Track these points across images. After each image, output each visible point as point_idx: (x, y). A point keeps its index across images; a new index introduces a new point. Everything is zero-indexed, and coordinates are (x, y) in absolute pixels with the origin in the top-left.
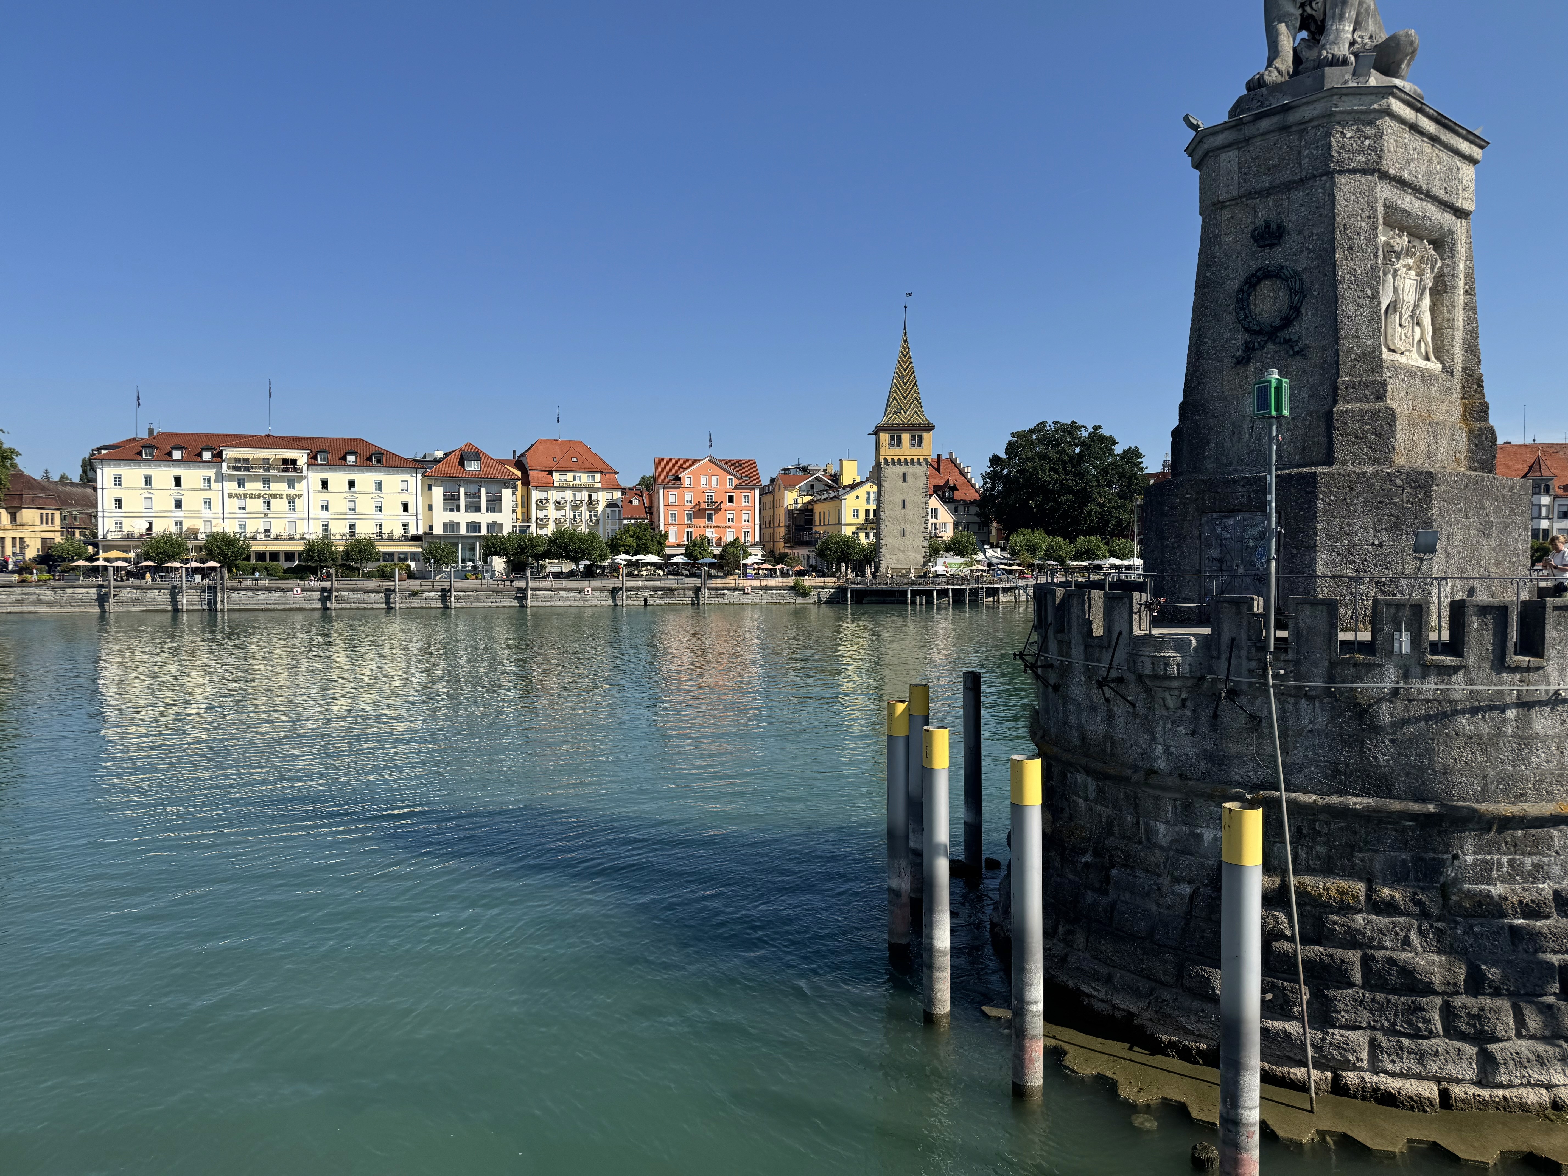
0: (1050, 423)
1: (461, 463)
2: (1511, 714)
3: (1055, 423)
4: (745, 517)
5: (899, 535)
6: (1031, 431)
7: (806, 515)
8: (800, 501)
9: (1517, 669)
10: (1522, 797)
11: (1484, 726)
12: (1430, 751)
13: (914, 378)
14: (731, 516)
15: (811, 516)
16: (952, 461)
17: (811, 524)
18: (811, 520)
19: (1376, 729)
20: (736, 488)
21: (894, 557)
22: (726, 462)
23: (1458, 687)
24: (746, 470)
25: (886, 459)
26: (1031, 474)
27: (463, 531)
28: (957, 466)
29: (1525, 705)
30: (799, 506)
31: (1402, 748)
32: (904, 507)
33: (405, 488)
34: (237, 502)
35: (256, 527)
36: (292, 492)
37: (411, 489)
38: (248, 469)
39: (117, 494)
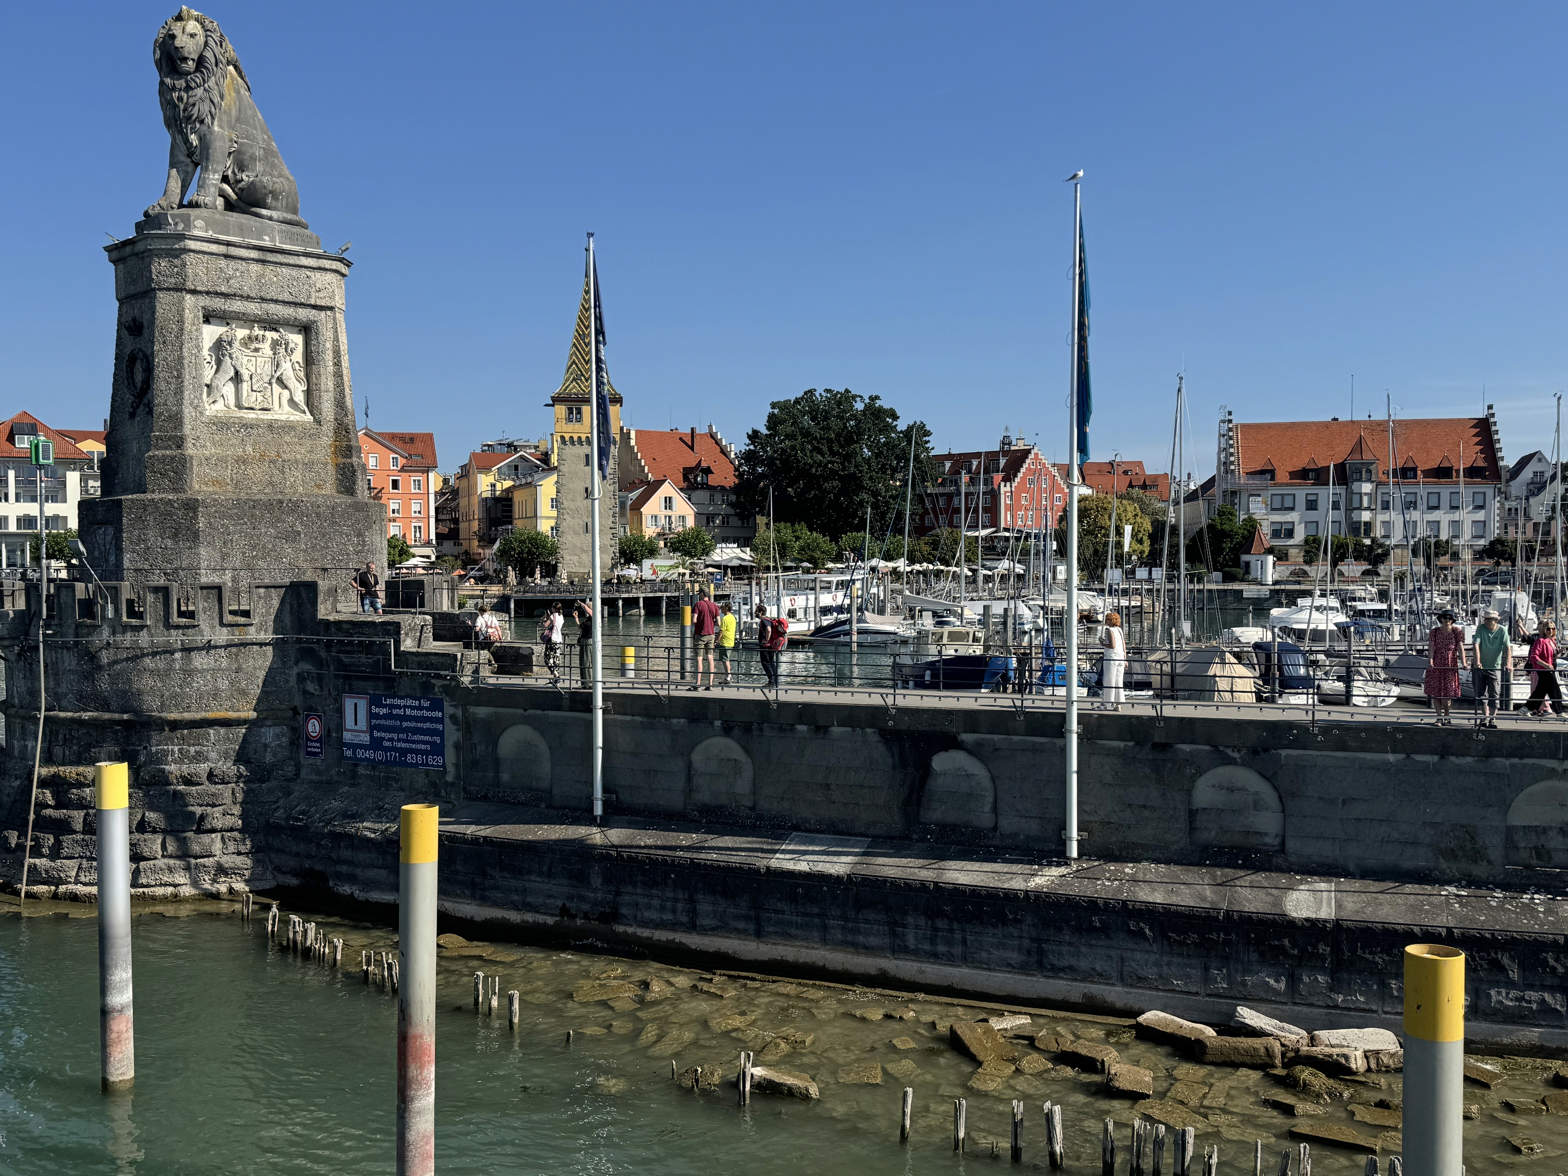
0: (820, 391)
1: (11, 439)
2: (178, 655)
3: (827, 391)
4: (415, 507)
5: (581, 530)
6: (797, 401)
7: (504, 506)
8: (499, 487)
9: (178, 627)
10: (188, 709)
11: (160, 663)
12: (129, 680)
14: (396, 507)
15: (511, 506)
16: (713, 436)
17: (511, 517)
18: (511, 511)
19: (100, 668)
20: (402, 470)
21: (576, 558)
22: (393, 437)
23: (144, 639)
24: (418, 447)
25: (563, 438)
26: (790, 455)
27: (12, 528)
28: (718, 443)
29: (187, 650)
30: (498, 493)
31: (114, 679)
32: (587, 496)
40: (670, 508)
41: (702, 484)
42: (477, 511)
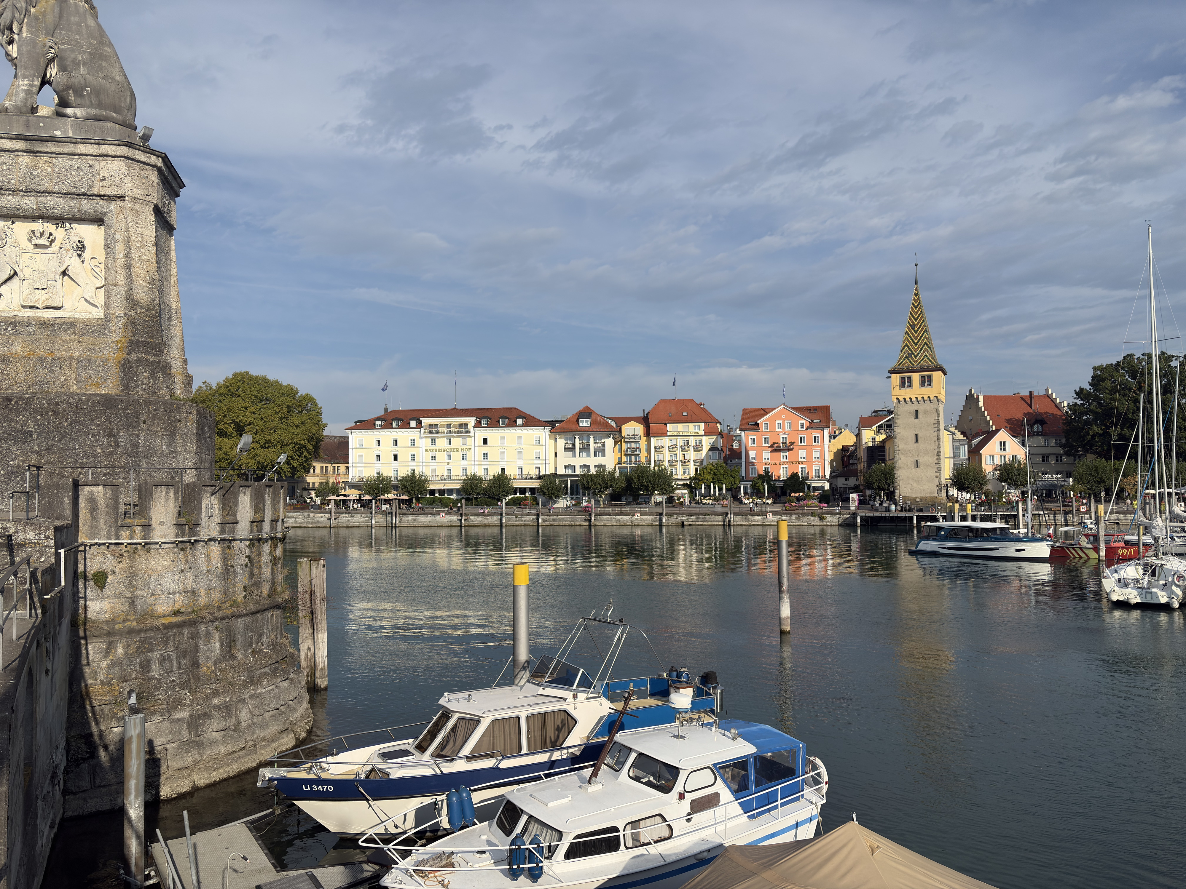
1: (577, 421)
4: (815, 454)
7: (879, 452)
8: (877, 439)
13: (925, 326)
14: (802, 454)
16: (1049, 396)
17: (885, 459)
20: (807, 430)
21: (909, 486)
25: (898, 399)
27: (578, 472)
28: (1053, 401)
30: (876, 443)
32: (917, 441)
33: (538, 441)
34: (430, 455)
35: (442, 471)
36: (465, 447)
37: (542, 442)
38: (438, 433)
39: (360, 451)
40: (1005, 450)
41: (1038, 432)
42: (863, 456)
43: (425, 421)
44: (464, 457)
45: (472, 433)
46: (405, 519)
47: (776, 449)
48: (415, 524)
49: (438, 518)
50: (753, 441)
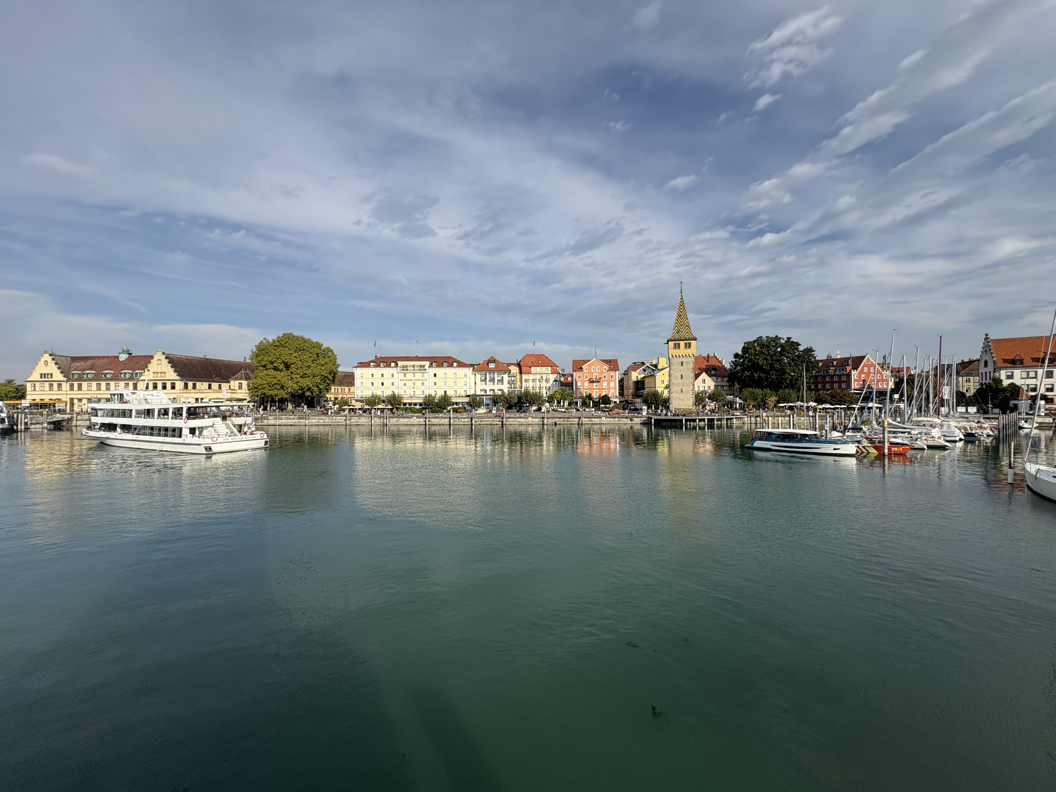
1: (488, 365)
3: (766, 337)
4: (612, 384)
5: (680, 391)
6: (754, 342)
7: (642, 383)
13: (686, 316)
14: (605, 384)
16: (715, 357)
18: (644, 385)
20: (607, 371)
21: (677, 403)
22: (604, 360)
24: (613, 363)
25: (672, 355)
26: (753, 361)
27: (488, 393)
28: (718, 359)
30: (639, 379)
32: (682, 378)
33: (466, 376)
34: (403, 382)
35: (410, 392)
36: (423, 378)
37: (468, 376)
38: (407, 370)
39: (362, 380)
40: (705, 383)
41: (714, 374)
42: (631, 385)
43: (400, 363)
44: (423, 384)
45: (427, 371)
46: (392, 420)
47: (592, 382)
48: (398, 423)
49: (411, 420)
50: (579, 377)
